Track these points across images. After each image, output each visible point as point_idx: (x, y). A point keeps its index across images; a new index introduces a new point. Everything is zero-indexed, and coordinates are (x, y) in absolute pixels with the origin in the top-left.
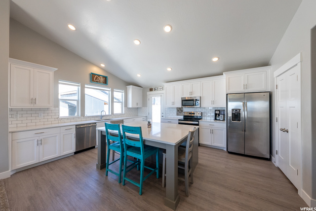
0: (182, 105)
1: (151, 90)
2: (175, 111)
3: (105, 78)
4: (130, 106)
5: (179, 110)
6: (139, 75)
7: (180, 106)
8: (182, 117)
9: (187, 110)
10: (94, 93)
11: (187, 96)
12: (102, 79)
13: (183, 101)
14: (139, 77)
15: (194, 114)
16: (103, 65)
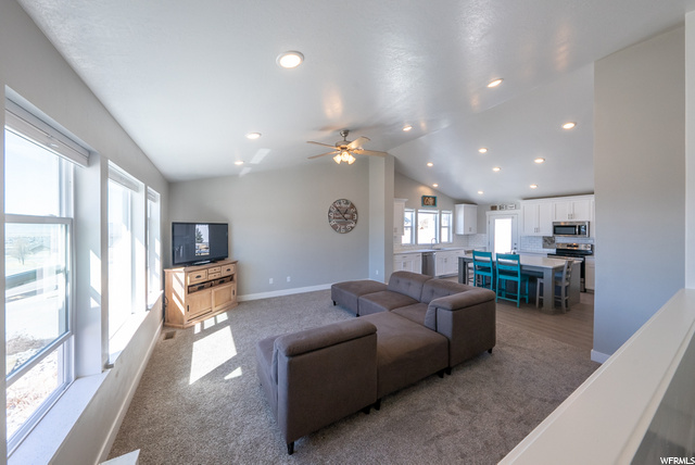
0: (555, 233)
1: (494, 208)
2: (541, 241)
3: (434, 198)
4: (461, 231)
5: (548, 241)
6: (480, 193)
7: (550, 233)
8: (554, 251)
9: (562, 240)
10: (427, 218)
11: (563, 219)
12: (431, 201)
13: (555, 227)
14: (479, 194)
15: (577, 246)
16: (435, 186)
